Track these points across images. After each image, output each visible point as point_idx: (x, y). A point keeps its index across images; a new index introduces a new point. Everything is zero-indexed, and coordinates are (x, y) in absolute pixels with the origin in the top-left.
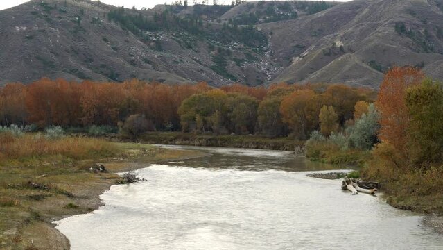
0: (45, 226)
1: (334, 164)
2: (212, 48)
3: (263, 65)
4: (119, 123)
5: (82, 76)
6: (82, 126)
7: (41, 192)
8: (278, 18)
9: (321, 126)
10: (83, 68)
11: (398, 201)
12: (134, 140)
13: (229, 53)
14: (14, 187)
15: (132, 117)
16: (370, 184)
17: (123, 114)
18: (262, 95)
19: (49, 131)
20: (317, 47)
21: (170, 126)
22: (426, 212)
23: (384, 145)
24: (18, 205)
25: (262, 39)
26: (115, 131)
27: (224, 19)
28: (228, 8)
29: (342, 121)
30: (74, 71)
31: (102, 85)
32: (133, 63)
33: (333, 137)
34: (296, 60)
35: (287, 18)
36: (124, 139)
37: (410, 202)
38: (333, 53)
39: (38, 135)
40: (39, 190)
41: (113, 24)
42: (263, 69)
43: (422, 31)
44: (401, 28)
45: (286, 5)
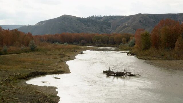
0: (63, 63)
1: (125, 50)
2: (99, 26)
3: (110, 29)
4: (80, 42)
6: (72, 42)
7: (63, 56)
8: (113, 19)
9: (123, 42)
10: (72, 31)
11: (139, 57)
12: (83, 45)
13: (103, 27)
14: (57, 55)
15: (82, 41)
16: (133, 54)
17: (80, 40)
18: (110, 36)
19: (65, 43)
20: (122, 26)
21: (91, 42)
22: (145, 60)
23: (136, 45)
24: (58, 58)
25: (110, 24)
26: (79, 44)
27: (102, 20)
28: (103, 17)
29: (127, 41)
30: (70, 31)
31: (76, 34)
32: (83, 29)
33: (125, 44)
34: (117, 28)
35: (115, 19)
36: (81, 45)
37: (142, 57)
38: (125, 27)
39: (62, 44)
40: (62, 55)
41: (78, 21)
42: (110, 30)
43: (145, 22)
44: (140, 21)
45: (115, 17)
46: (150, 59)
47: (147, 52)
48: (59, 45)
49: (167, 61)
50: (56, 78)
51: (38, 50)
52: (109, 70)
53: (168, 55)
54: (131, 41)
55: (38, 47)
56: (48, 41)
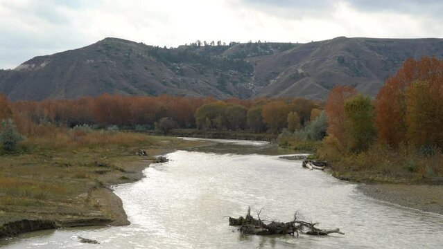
0: (106, 190)
1: (297, 150)
2: (216, 74)
3: (250, 85)
4: (155, 123)
5: (130, 92)
6: (130, 125)
7: (104, 169)
8: (260, 54)
9: (289, 126)
10: (132, 87)
11: (340, 174)
12: (165, 134)
13: (228, 77)
14: (85, 165)
15: (164, 119)
16: (322, 164)
17: (157, 118)
18: (249, 105)
19: (109, 128)
20: (286, 73)
21: (189, 125)
22: (358, 182)
23: (330, 137)
24: (89, 178)
25: (250, 68)
26: (153, 128)
27: (224, 55)
28: (227, 47)
29: (302, 123)
30: (125, 89)
31: (144, 98)
32: (164, 83)
33: (296, 132)
34: (272, 81)
35: (266, 54)
36: (159, 134)
37: (348, 175)
38: (296, 77)
39: (102, 131)
40: (102, 168)
41: (151, 58)
42: (250, 88)
43: (356, 62)
44: (341, 61)
45: (266, 46)
46: (372, 182)
47: (362, 158)
48: (91, 134)
49: (424, 188)
50: (85, 241)
51: (25, 149)
52: (249, 217)
53: (428, 170)
54: (315, 122)
55: (25, 139)
56: (58, 118)
